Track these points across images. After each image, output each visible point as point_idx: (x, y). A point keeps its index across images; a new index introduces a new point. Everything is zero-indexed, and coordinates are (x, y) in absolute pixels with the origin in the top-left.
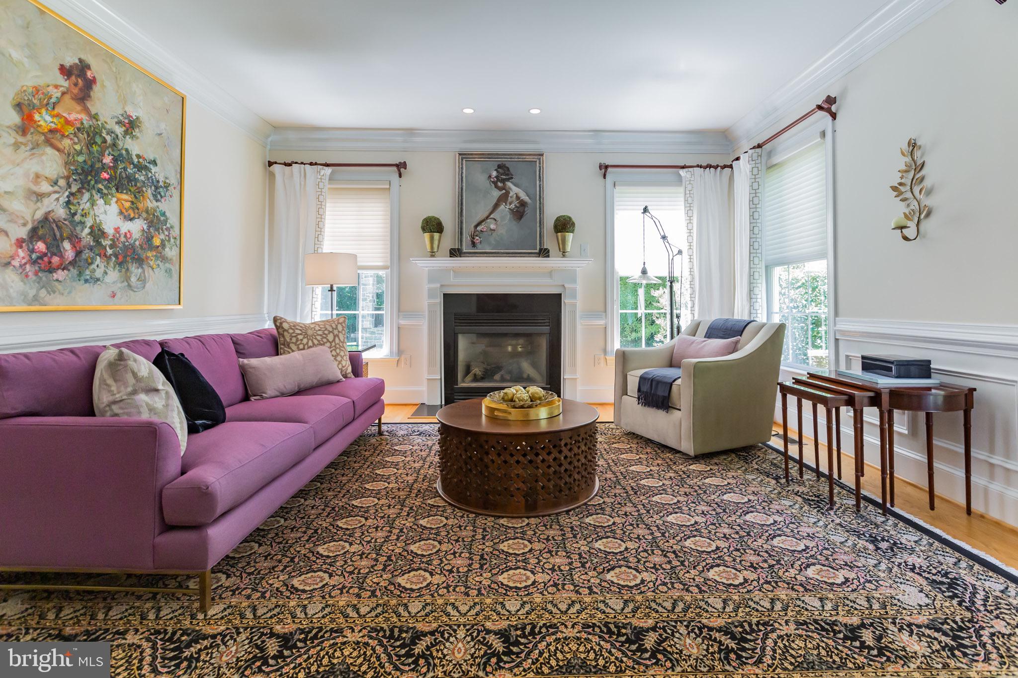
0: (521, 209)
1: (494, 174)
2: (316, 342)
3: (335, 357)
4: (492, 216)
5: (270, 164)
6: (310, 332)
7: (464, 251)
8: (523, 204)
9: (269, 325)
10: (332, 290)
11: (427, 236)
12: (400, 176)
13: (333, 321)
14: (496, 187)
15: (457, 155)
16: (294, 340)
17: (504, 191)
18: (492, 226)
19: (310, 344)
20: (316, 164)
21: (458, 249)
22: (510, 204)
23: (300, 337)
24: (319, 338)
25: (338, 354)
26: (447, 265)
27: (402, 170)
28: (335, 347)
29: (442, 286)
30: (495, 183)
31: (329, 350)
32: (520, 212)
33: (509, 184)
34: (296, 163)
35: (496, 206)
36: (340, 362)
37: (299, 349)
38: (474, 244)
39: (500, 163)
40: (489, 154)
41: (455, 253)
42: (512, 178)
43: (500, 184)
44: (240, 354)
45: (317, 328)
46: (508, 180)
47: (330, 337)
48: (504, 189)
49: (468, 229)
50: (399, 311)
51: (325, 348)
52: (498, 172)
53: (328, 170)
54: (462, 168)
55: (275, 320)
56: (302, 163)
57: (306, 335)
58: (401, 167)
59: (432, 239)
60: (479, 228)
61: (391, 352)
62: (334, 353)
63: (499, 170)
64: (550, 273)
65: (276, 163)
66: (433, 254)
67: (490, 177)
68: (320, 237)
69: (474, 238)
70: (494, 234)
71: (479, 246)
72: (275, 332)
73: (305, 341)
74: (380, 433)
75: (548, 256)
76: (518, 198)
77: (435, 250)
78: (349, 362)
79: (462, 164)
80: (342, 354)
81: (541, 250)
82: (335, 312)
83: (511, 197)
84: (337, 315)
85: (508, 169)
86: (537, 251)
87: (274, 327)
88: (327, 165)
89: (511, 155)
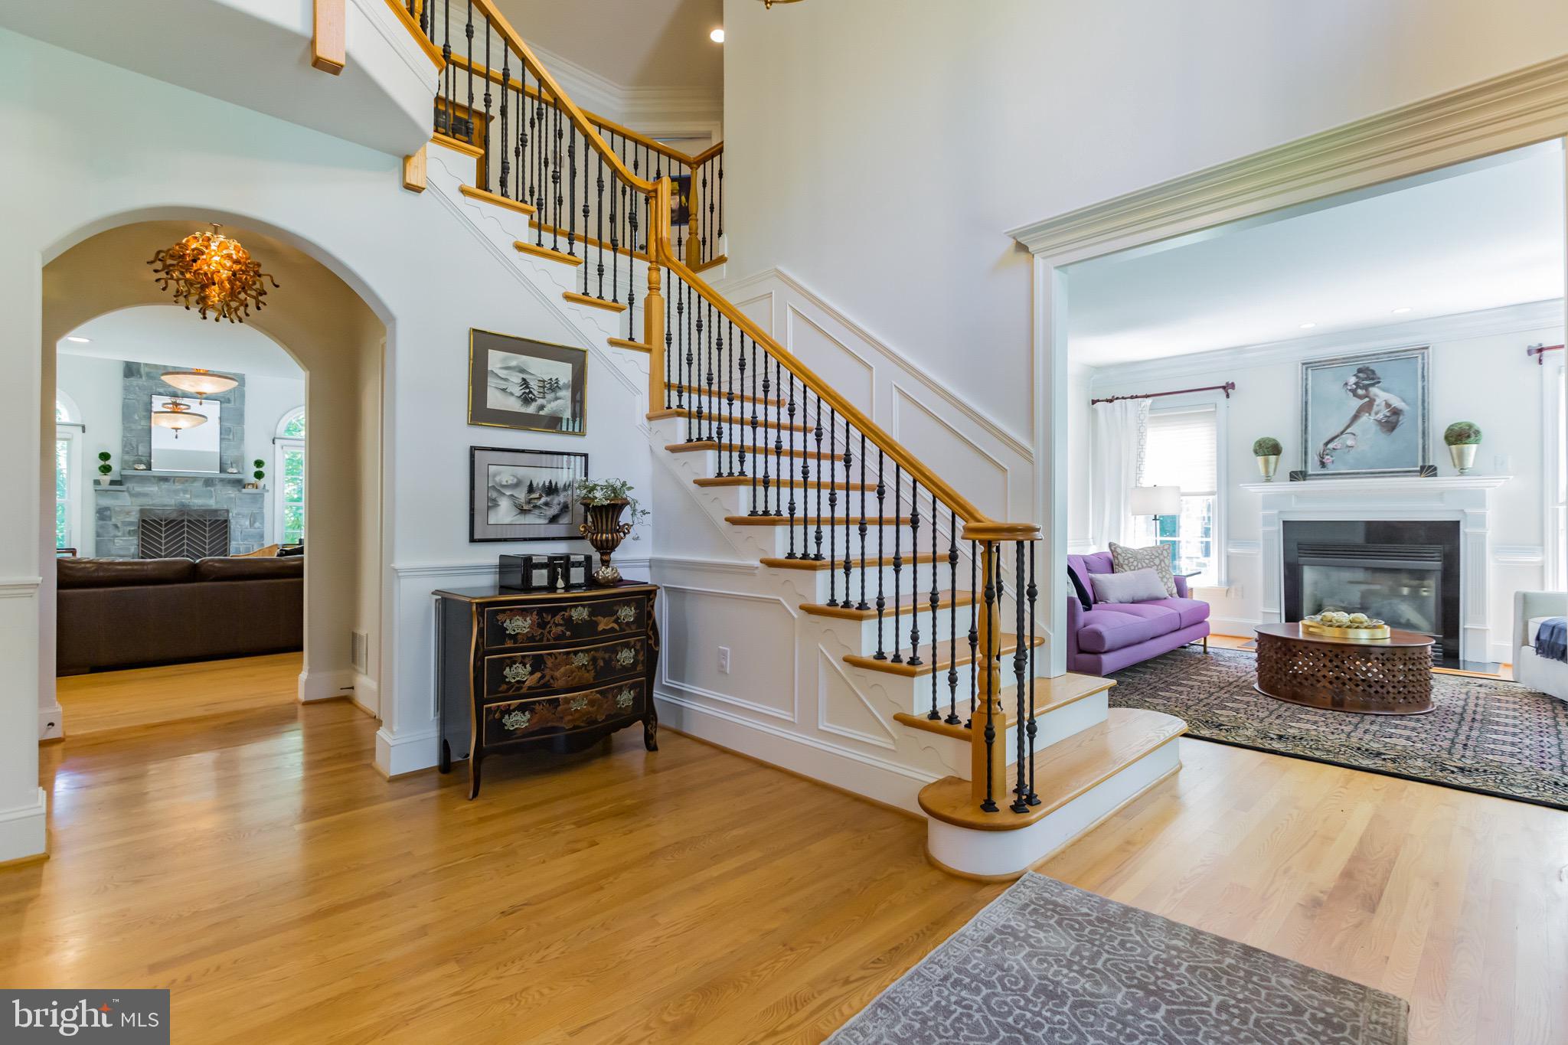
0: (1393, 419)
1: (1353, 380)
2: (1144, 565)
3: (1162, 578)
4: (1349, 431)
5: (1094, 402)
6: (1139, 557)
7: (1310, 472)
8: (1396, 412)
9: (1106, 549)
10: (1155, 519)
11: (1260, 459)
12: (1228, 396)
13: (1159, 548)
14: (1355, 395)
15: (1300, 365)
16: (1126, 562)
17: (1367, 399)
18: (1349, 443)
19: (1140, 566)
20: (1137, 397)
21: (1301, 472)
22: (1376, 414)
23: (1131, 560)
24: (1147, 561)
25: (1164, 577)
26: (1288, 490)
27: (1229, 391)
28: (1161, 570)
29: (1281, 512)
30: (1354, 392)
31: (1156, 572)
32: (1391, 422)
33: (1374, 390)
34: (1117, 398)
35: (1356, 417)
36: (1166, 584)
37: (1131, 570)
38: (1323, 465)
39: (1360, 366)
40: (1344, 359)
41: (1295, 476)
42: (1379, 382)
43: (1360, 392)
44: (1089, 570)
45: (1145, 553)
46: (1373, 385)
47: (1157, 561)
48: (1367, 397)
49: (1315, 447)
50: (1228, 537)
51: (1153, 570)
52: (1357, 377)
53: (1149, 401)
54: (1306, 379)
55: (1110, 545)
56: (1123, 398)
57: (1136, 559)
58: (1228, 388)
59: (1267, 463)
60: (1330, 446)
61: (1220, 582)
62: (1160, 575)
63: (1361, 375)
64: (1441, 495)
65: (1098, 401)
66: (1268, 479)
67: (1346, 384)
68: (1142, 467)
69: (1323, 458)
70: (1353, 451)
71: (1330, 466)
72: (1111, 556)
73: (1135, 563)
74: (1205, 652)
75: (1435, 475)
76: (1388, 405)
77: (1271, 474)
78: (1174, 584)
79: (1306, 374)
80: (1168, 576)
81: (1423, 468)
82: (1159, 538)
83: (1378, 405)
84: (1161, 542)
85: (1373, 372)
86: (1419, 469)
87: (1109, 550)
88: (1147, 396)
89: (1378, 354)
